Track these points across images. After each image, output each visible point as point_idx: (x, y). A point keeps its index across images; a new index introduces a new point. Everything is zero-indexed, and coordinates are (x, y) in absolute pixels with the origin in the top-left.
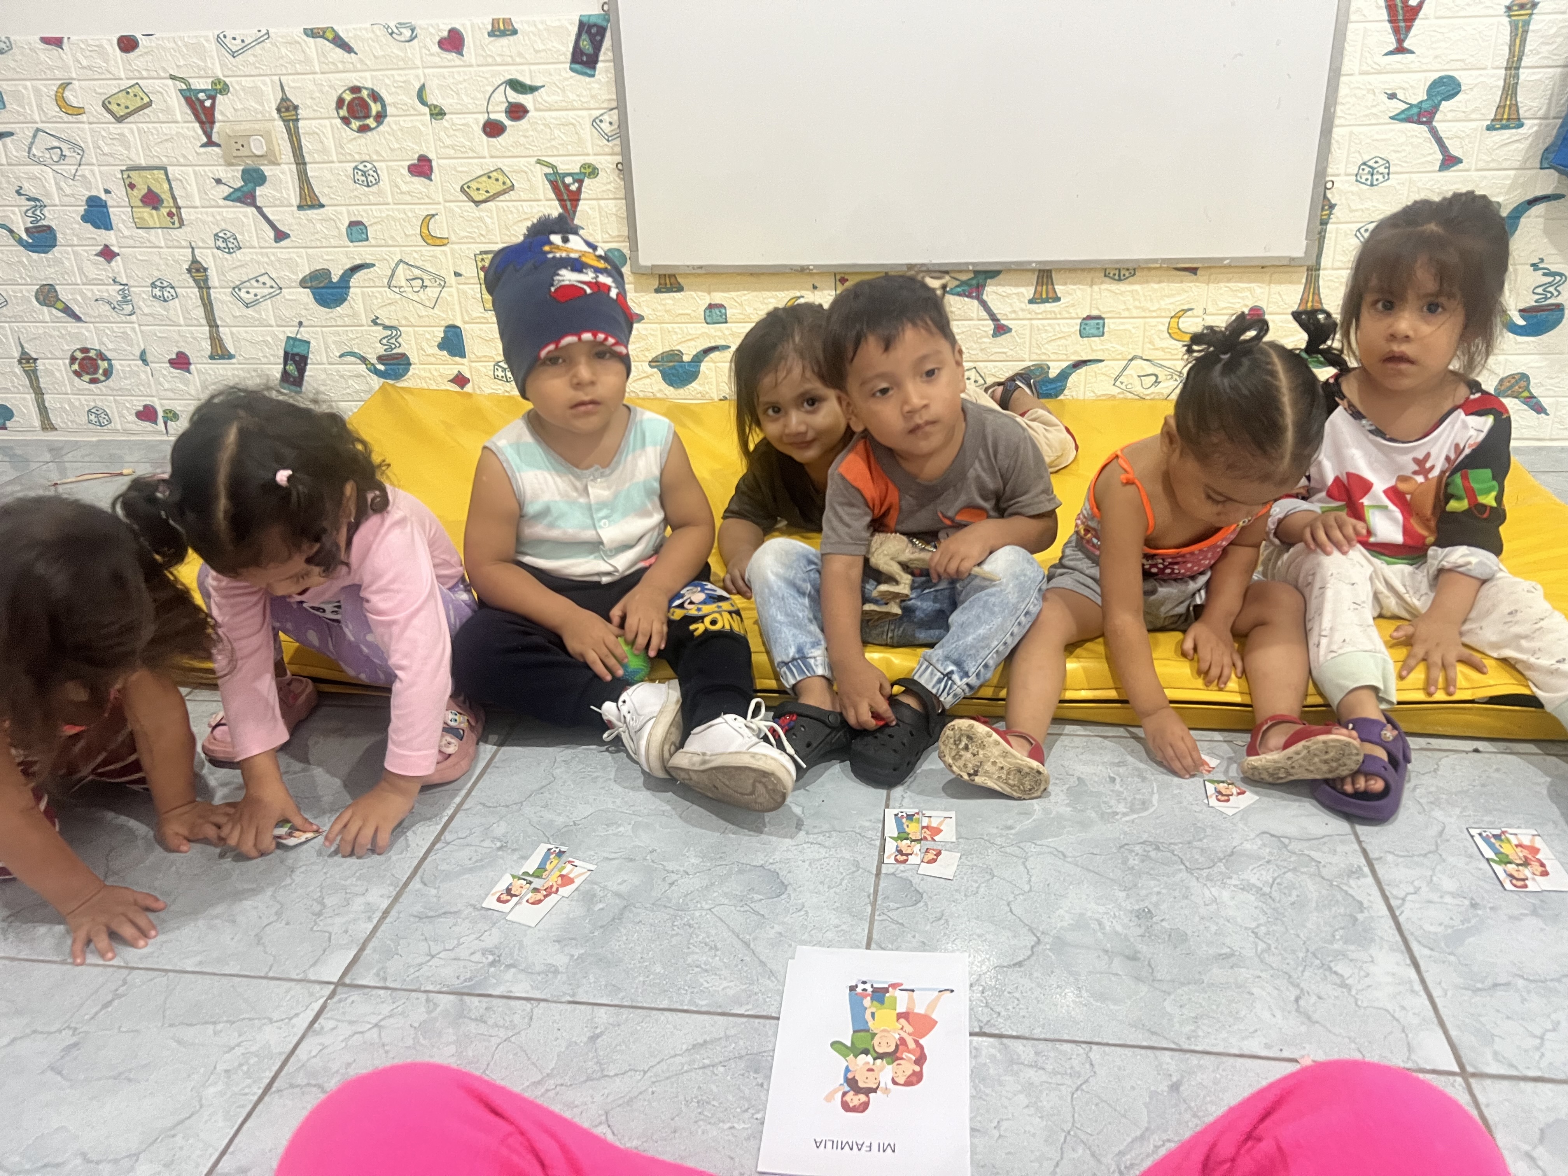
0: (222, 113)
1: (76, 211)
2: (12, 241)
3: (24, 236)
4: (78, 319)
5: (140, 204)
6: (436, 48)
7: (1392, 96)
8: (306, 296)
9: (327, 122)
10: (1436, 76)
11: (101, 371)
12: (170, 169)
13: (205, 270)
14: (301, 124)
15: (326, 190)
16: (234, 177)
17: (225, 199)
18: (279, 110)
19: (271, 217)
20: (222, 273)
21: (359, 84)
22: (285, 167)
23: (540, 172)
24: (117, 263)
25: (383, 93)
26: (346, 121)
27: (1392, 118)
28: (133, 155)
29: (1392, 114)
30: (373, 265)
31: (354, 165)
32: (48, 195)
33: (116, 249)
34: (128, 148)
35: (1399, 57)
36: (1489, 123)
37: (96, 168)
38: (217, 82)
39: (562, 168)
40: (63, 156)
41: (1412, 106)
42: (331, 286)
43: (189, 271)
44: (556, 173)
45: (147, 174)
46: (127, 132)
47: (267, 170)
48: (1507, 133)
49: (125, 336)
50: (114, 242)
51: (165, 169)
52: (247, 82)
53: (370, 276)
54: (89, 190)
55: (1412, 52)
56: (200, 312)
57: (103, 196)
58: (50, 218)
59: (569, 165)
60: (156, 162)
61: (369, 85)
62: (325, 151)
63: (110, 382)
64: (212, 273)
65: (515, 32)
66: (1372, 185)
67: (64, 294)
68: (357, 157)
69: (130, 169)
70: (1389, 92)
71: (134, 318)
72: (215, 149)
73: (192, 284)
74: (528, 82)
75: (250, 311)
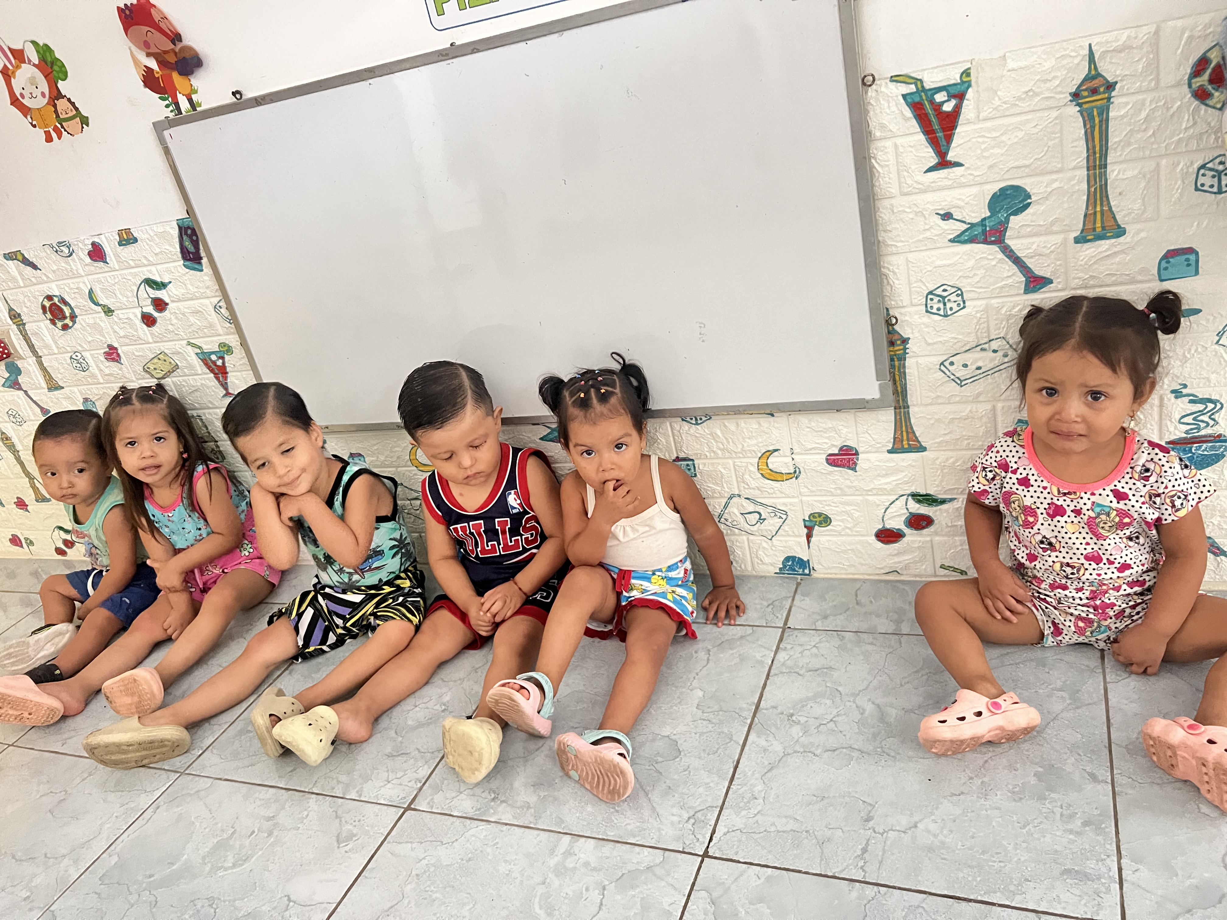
6: (88, 260)
7: (947, 216)
10: (996, 187)
15: (59, 376)
23: (191, 352)
25: (68, 299)
27: (950, 241)
29: (952, 236)
31: (70, 355)
35: (943, 173)
36: (1077, 233)
39: (207, 348)
41: (973, 225)
44: (203, 353)
48: (1104, 244)
55: (959, 165)
59: (210, 345)
61: (58, 294)
65: (136, 240)
66: (946, 316)
70: (942, 212)
74: (158, 279)
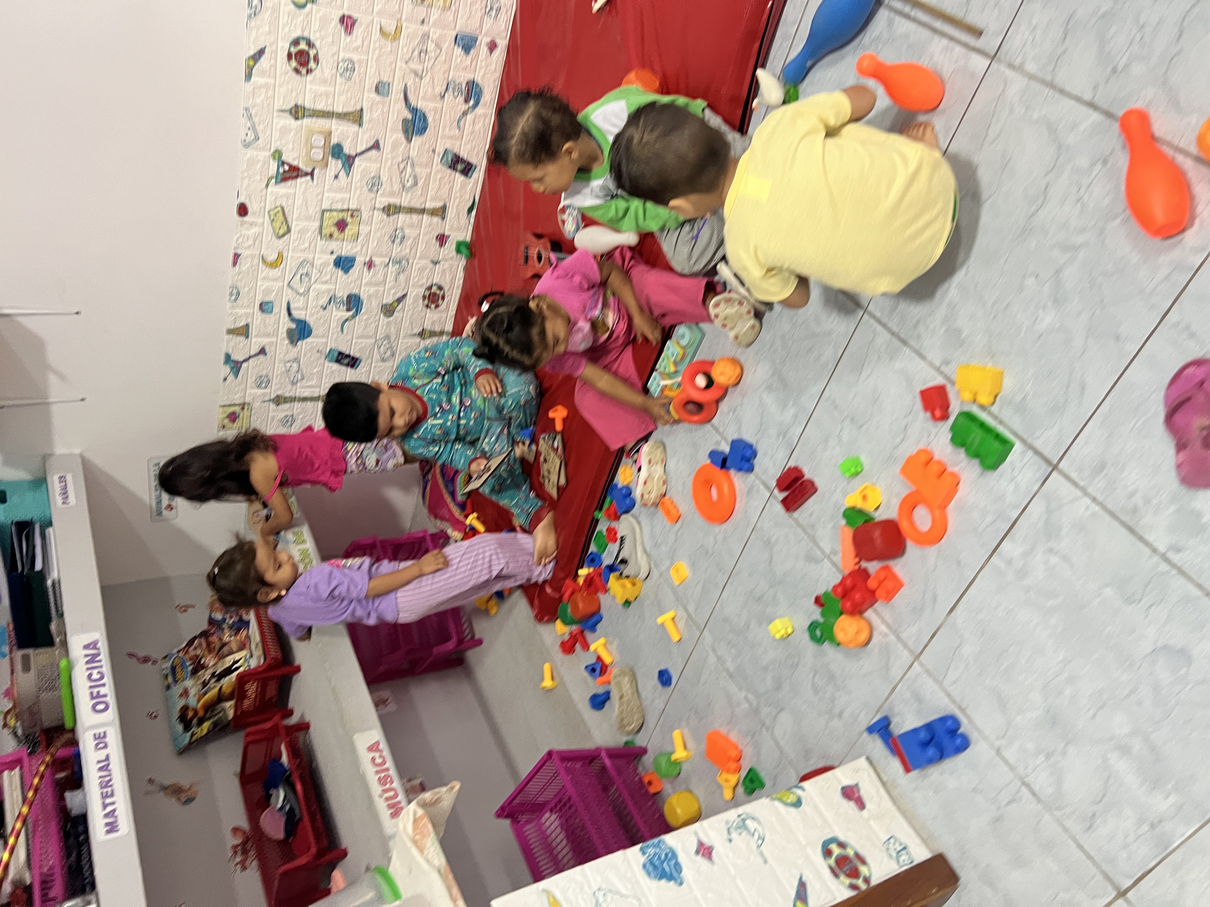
0: (294, 160)
1: (341, 278)
2: (353, 322)
3: (350, 313)
4: (404, 296)
5: (343, 235)
8: (417, 141)
9: (308, 87)
11: (438, 292)
12: (324, 207)
13: (389, 205)
14: (307, 105)
16: (335, 165)
17: (348, 175)
18: (297, 118)
19: (364, 148)
20: (392, 194)
21: (286, 52)
22: (333, 127)
24: (377, 260)
26: (309, 71)
28: (313, 229)
30: (406, 85)
32: (329, 291)
33: (367, 259)
34: (308, 231)
37: (317, 256)
38: (273, 156)
40: (307, 274)
42: (413, 121)
43: (388, 215)
45: (325, 225)
46: (298, 228)
47: (334, 141)
49: (422, 270)
50: (363, 259)
51: (323, 212)
52: (276, 135)
53: (412, 90)
54: (329, 265)
56: (415, 217)
57: (334, 257)
58: (343, 294)
60: (318, 216)
62: (327, 94)
63: (446, 288)
64: (393, 200)
67: (389, 299)
68: (334, 71)
69: (321, 233)
71: (411, 261)
72: (316, 172)
73: (396, 216)
75: (420, 184)
